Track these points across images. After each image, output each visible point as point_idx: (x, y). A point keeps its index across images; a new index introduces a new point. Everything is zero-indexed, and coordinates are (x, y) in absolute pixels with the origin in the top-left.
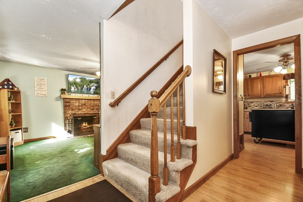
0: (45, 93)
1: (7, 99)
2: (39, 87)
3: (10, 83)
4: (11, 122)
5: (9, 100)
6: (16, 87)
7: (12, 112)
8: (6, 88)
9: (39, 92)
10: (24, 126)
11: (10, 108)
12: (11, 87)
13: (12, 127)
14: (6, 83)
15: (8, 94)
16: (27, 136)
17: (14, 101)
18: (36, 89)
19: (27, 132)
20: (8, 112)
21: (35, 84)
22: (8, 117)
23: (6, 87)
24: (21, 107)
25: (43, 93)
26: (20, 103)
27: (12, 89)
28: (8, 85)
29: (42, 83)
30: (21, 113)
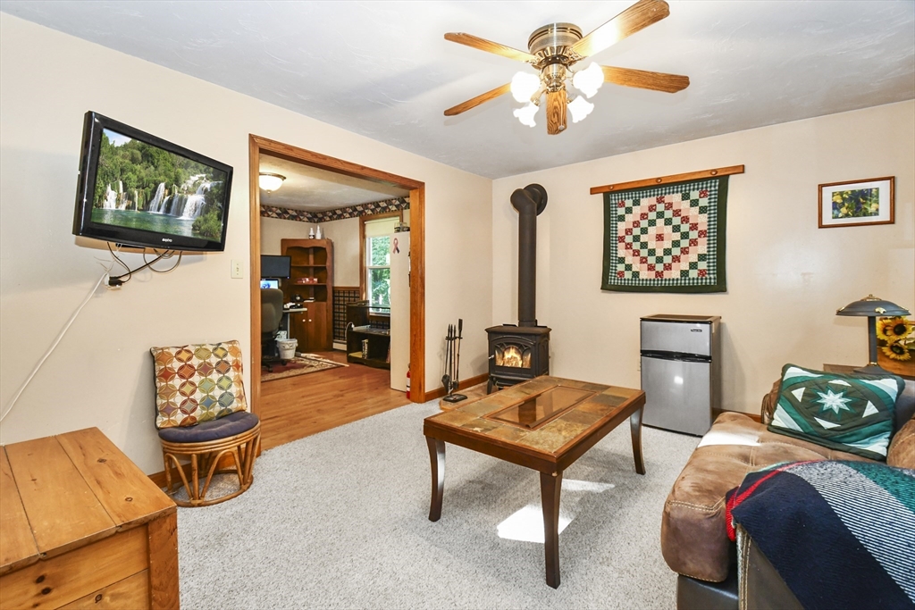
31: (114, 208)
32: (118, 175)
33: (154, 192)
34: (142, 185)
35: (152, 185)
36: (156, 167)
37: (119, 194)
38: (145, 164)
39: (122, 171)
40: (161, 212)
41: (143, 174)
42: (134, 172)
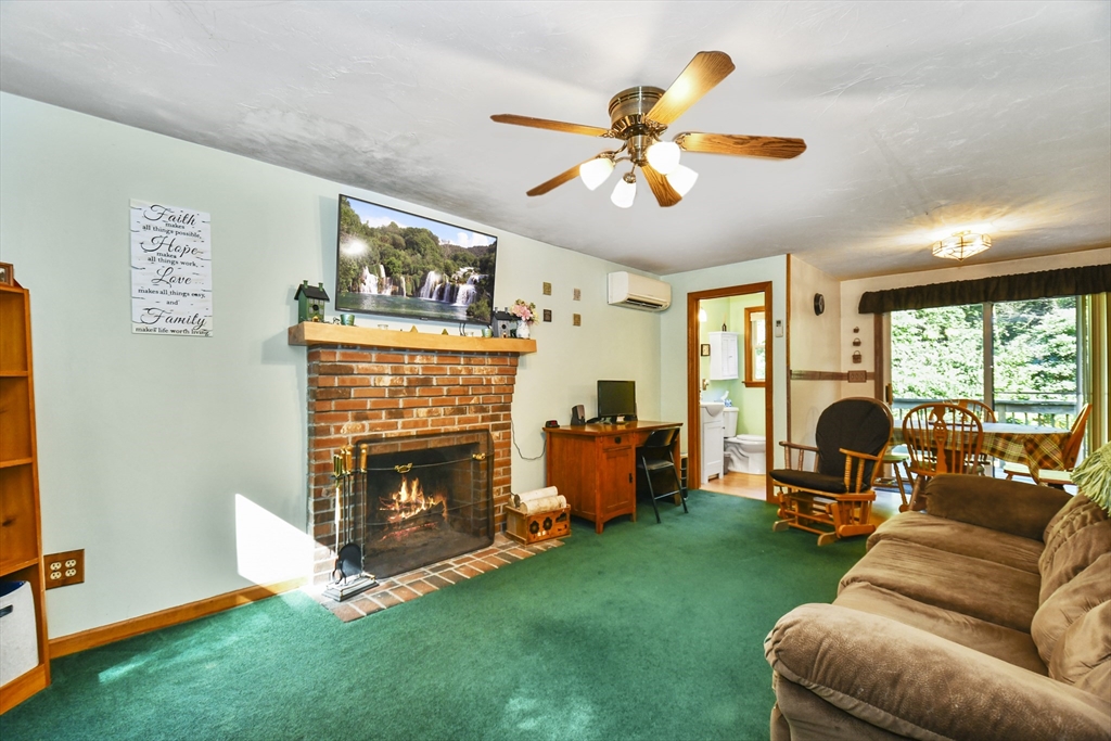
2: (161, 266)
9: (159, 301)
10: (51, 544)
18: (141, 279)
25: (186, 308)
26: (24, 380)
29: (181, 241)
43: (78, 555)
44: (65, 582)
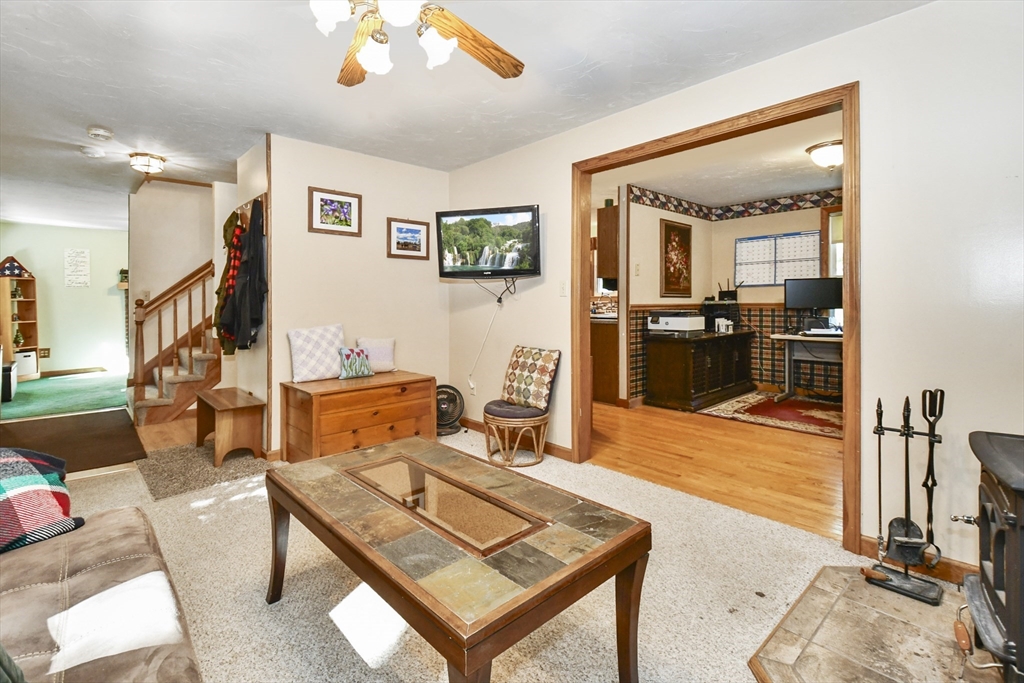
0: (87, 279)
1: (9, 295)
2: (73, 267)
3: (16, 264)
4: (17, 336)
5: (13, 295)
6: (27, 271)
7: (19, 319)
8: (8, 275)
9: (73, 278)
10: (41, 345)
11: (16, 312)
12: (17, 272)
13: (17, 346)
14: (7, 265)
15: (12, 285)
16: (48, 365)
17: (22, 299)
18: (67, 272)
19: (48, 356)
20: (10, 318)
21: (66, 263)
22: (11, 329)
23: (7, 272)
24: (35, 309)
25: (81, 279)
26: (34, 302)
27: (19, 275)
28: (12, 268)
29: (80, 259)
30: (35, 319)
31: (451, 264)
32: (452, 243)
33: (481, 252)
34: (471, 248)
35: (480, 248)
36: (481, 237)
37: (454, 255)
38: (472, 235)
39: (455, 240)
40: (488, 265)
41: (472, 241)
42: (465, 240)
43: (48, 350)
44: (44, 357)
